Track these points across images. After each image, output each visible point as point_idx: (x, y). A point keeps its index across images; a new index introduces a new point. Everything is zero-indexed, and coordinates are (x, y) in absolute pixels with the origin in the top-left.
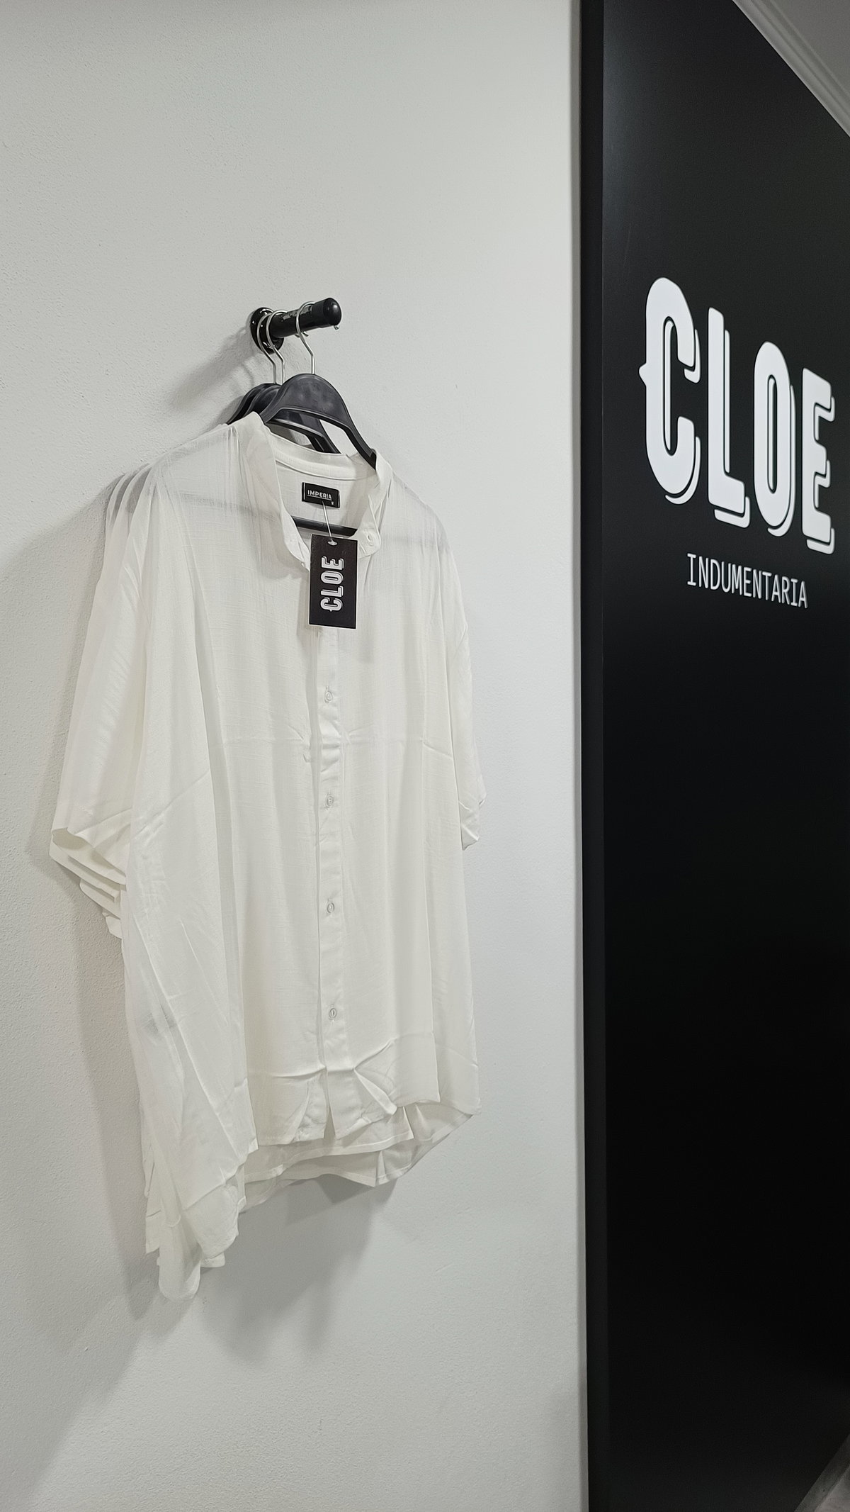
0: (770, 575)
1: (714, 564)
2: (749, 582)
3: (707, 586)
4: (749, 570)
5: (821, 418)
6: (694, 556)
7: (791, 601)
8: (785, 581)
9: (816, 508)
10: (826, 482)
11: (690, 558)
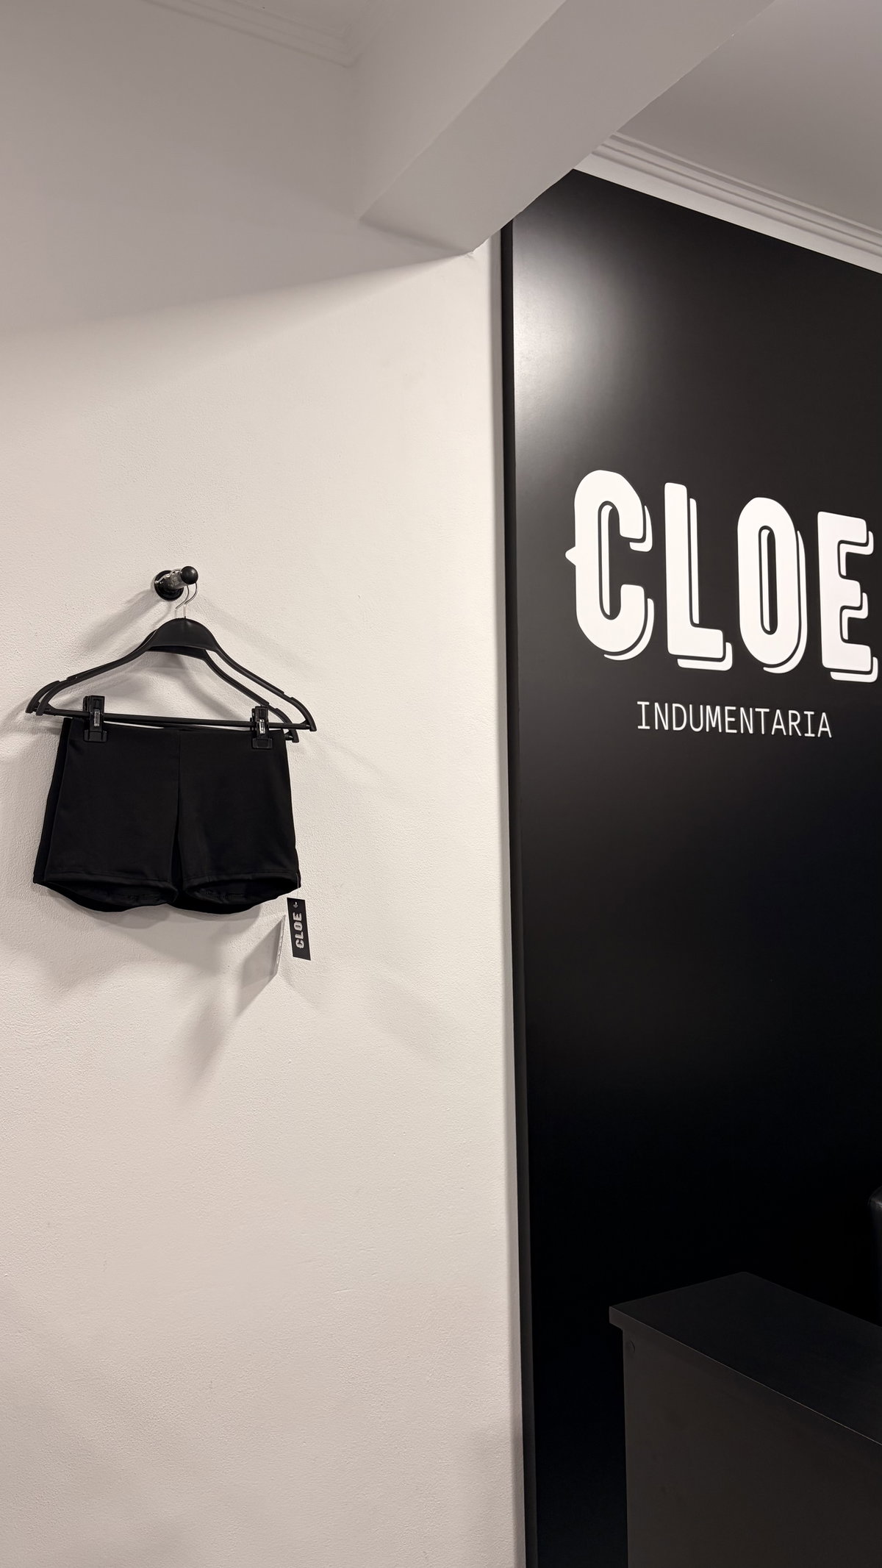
0: (768, 710)
1: (677, 708)
2: (733, 719)
3: (666, 727)
4: (734, 708)
5: (849, 555)
6: (648, 703)
7: (804, 730)
8: (793, 715)
9: (844, 641)
10: (863, 614)
11: (641, 705)
